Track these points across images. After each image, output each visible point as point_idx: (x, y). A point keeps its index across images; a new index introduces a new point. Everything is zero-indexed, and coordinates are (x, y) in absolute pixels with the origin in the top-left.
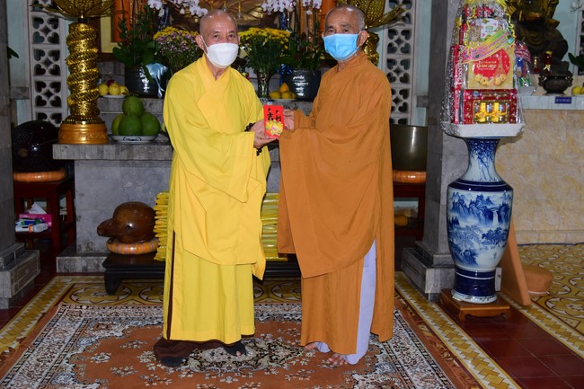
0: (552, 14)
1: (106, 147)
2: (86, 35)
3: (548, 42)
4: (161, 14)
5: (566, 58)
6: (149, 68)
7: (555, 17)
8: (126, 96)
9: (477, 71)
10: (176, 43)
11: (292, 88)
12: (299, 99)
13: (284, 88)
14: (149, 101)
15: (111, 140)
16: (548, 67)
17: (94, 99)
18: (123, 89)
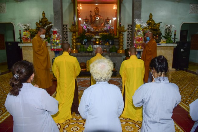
0: (159, 28)
1: (78, 53)
2: (75, 35)
3: (158, 33)
4: (87, 31)
5: (161, 36)
6: (85, 40)
7: (160, 28)
8: (81, 45)
9: (137, 41)
10: (89, 36)
11: (109, 43)
12: (110, 45)
13: (108, 43)
14: (84, 46)
15: (79, 53)
16: (157, 38)
17: (76, 46)
18: (80, 44)
